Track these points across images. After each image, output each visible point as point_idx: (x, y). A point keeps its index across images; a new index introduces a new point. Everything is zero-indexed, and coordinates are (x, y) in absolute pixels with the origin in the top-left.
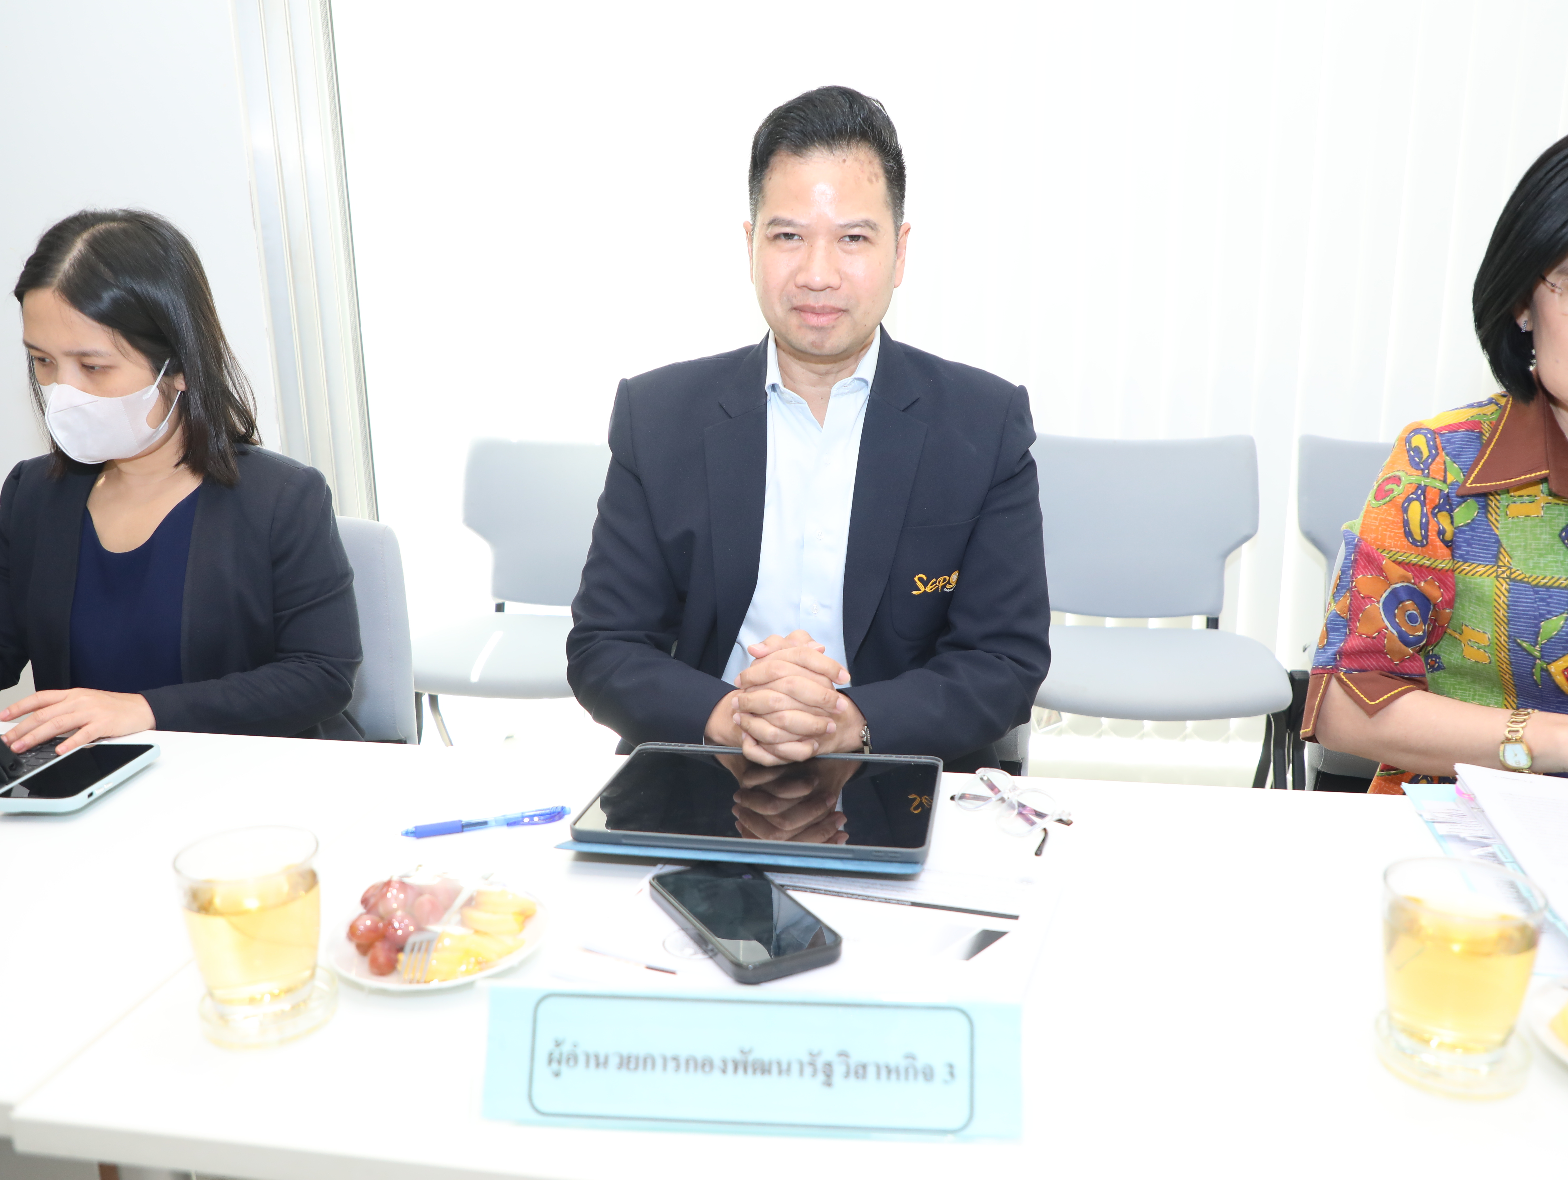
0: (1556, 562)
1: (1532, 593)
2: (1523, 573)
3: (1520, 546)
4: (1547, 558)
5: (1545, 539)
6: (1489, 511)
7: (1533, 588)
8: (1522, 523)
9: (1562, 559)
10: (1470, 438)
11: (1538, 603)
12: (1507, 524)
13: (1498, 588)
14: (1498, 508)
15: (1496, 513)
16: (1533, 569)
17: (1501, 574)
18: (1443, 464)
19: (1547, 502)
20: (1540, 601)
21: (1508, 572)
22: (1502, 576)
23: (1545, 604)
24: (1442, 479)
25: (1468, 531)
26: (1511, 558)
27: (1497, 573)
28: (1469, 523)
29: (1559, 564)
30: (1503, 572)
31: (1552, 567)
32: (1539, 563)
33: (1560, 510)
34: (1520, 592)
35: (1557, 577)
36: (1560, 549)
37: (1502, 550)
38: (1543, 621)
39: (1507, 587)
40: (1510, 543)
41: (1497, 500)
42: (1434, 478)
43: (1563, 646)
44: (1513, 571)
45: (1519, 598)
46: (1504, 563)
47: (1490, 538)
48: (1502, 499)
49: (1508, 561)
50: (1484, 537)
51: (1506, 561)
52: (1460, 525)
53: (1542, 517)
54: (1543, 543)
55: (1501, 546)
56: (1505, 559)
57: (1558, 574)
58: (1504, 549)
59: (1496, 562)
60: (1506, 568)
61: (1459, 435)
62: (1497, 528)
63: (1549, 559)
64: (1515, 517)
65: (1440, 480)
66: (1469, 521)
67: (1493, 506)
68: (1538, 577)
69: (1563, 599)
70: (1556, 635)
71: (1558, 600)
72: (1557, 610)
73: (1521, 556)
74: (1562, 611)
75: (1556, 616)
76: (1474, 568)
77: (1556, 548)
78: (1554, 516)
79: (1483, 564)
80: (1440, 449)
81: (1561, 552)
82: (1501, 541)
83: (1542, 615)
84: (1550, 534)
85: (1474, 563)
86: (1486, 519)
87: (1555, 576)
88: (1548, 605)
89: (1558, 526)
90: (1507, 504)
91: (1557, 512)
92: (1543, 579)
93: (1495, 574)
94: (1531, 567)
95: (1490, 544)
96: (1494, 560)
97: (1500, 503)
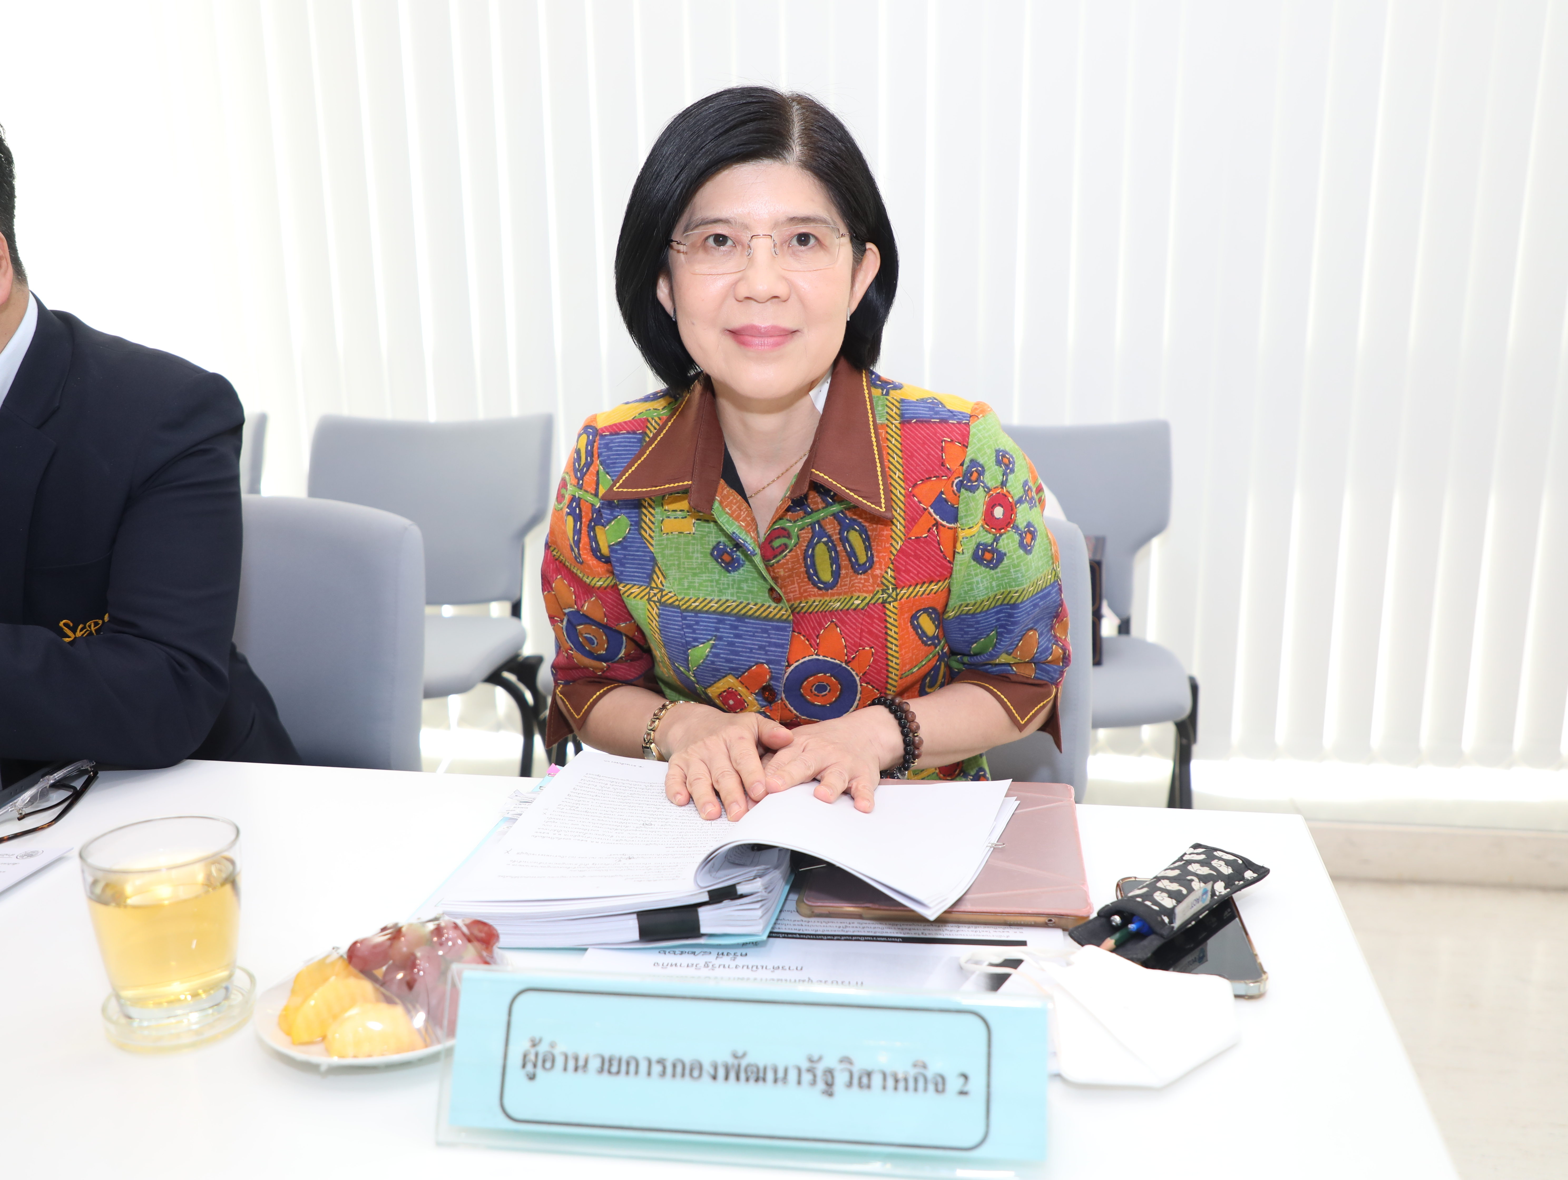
0: (712, 581)
1: (680, 619)
2: (675, 595)
3: (674, 565)
4: (702, 577)
5: (697, 558)
6: (642, 528)
7: (681, 614)
8: (676, 540)
9: (717, 578)
10: (630, 442)
11: (685, 630)
12: (662, 540)
13: (650, 612)
14: (653, 523)
15: (650, 528)
16: (687, 589)
17: (653, 597)
18: (595, 475)
19: (697, 518)
20: (686, 628)
21: (659, 595)
22: (653, 599)
23: (691, 631)
24: (593, 492)
25: (620, 550)
26: (665, 578)
27: (649, 596)
28: (620, 541)
29: (714, 584)
30: (655, 595)
31: (707, 586)
32: (694, 582)
33: (709, 528)
34: (668, 617)
35: (709, 598)
36: (714, 568)
37: (657, 570)
38: (690, 649)
39: (657, 611)
40: (665, 561)
41: (652, 514)
42: (586, 491)
43: (712, 674)
44: (664, 593)
45: (668, 624)
46: (657, 585)
47: (644, 556)
48: (657, 513)
49: (661, 582)
50: (638, 555)
51: (659, 582)
52: (611, 544)
53: (694, 534)
54: (696, 562)
55: (657, 564)
56: (658, 580)
57: (711, 595)
58: (659, 568)
59: (650, 583)
60: (658, 590)
61: (618, 439)
62: (652, 545)
63: (704, 578)
64: (670, 534)
65: (592, 494)
66: (621, 539)
67: (647, 521)
68: (690, 599)
69: (711, 625)
70: (703, 663)
71: (705, 626)
72: (705, 636)
73: (675, 575)
74: (710, 637)
75: (703, 643)
76: (629, 589)
77: (710, 566)
78: (705, 533)
79: (638, 585)
80: (596, 456)
81: (716, 571)
82: (657, 558)
83: (688, 643)
84: (701, 553)
85: (628, 584)
86: (640, 536)
87: (707, 597)
88: (694, 632)
89: (709, 545)
90: (661, 519)
91: (707, 530)
92: (694, 602)
93: (647, 597)
94: (686, 587)
95: (646, 562)
96: (648, 580)
97: (654, 517)
